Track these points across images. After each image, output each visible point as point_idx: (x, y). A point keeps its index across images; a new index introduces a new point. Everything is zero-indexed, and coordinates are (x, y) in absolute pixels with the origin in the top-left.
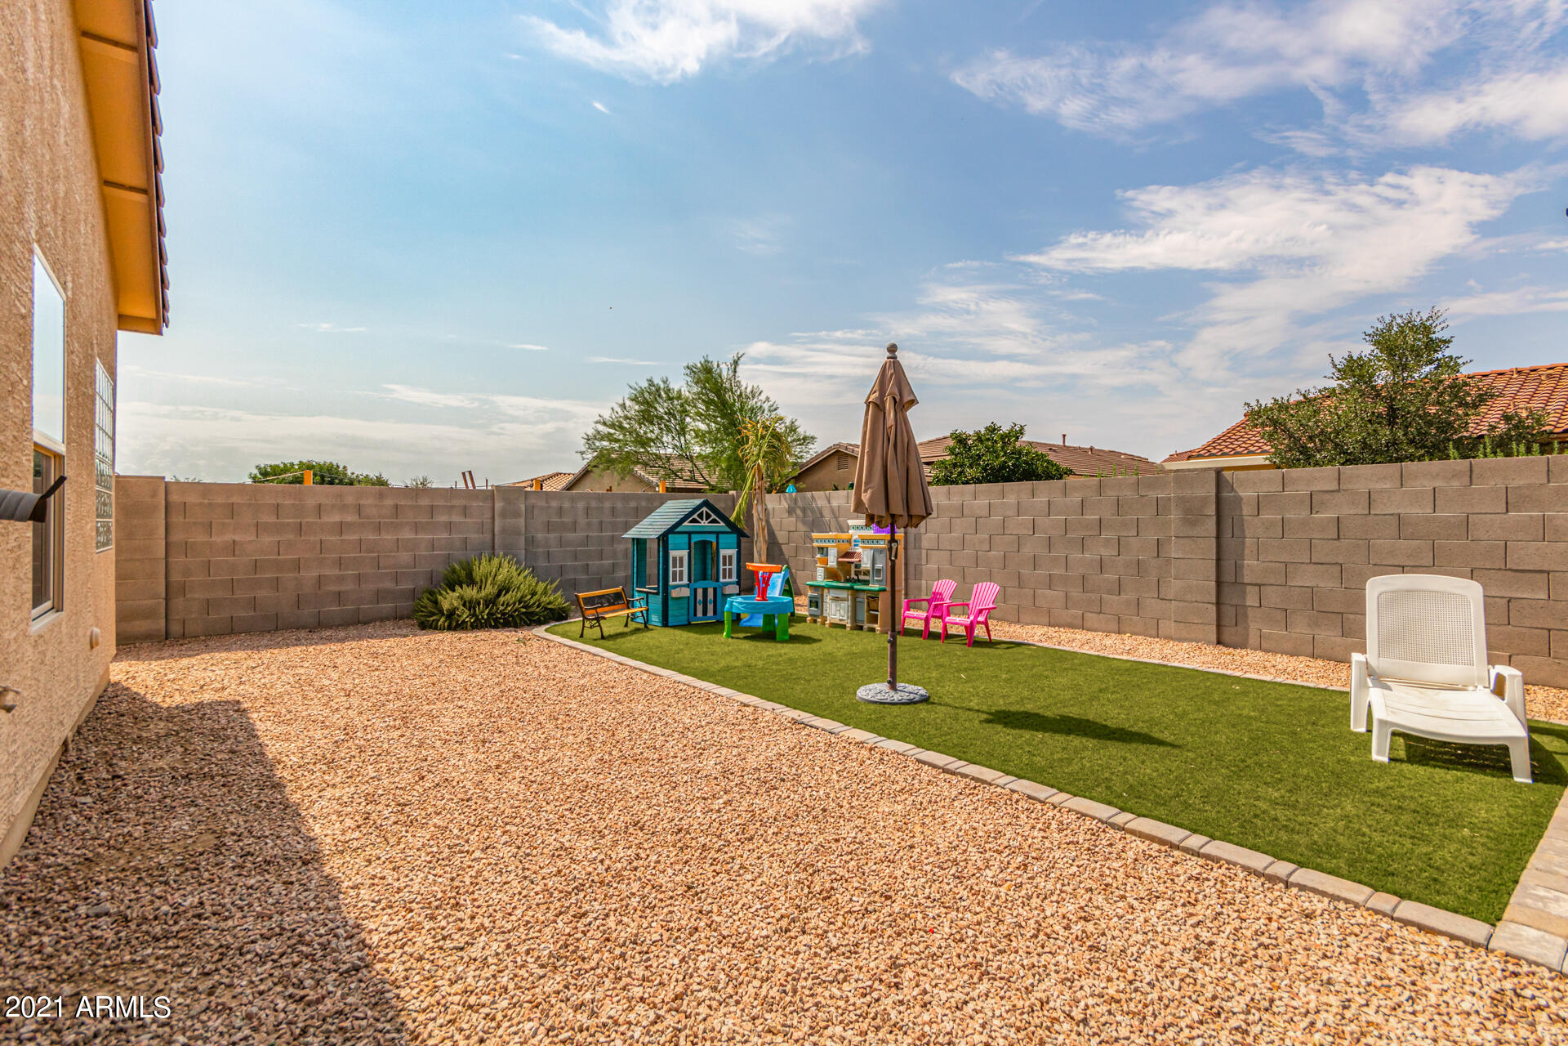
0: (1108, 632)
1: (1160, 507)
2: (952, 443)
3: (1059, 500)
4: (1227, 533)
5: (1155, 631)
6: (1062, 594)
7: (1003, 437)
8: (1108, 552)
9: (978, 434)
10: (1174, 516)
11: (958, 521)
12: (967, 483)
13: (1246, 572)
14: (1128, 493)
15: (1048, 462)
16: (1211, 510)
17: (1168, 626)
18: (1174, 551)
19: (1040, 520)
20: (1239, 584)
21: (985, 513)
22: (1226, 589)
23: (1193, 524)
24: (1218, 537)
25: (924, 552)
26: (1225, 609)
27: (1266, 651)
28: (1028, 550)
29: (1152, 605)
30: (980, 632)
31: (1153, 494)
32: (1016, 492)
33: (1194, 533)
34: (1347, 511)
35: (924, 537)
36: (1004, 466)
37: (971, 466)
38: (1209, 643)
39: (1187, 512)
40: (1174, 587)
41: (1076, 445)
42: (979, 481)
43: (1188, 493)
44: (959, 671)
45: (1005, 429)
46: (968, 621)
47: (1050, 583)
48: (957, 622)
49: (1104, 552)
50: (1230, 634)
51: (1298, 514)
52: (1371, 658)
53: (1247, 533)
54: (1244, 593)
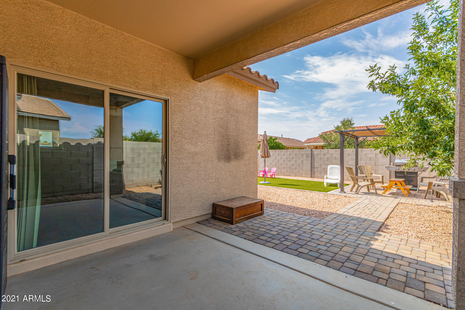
1: (302, 155)
3: (286, 153)
4: (313, 159)
5: (302, 176)
6: (286, 170)
7: (273, 140)
8: (294, 162)
10: (305, 156)
13: (315, 166)
15: (282, 145)
16: (310, 155)
17: (303, 175)
18: (305, 162)
19: (282, 157)
20: (314, 168)
22: (312, 168)
24: (311, 160)
25: (260, 163)
26: (312, 172)
27: (318, 178)
28: (280, 162)
29: (301, 171)
31: (301, 153)
33: (308, 159)
34: (329, 156)
36: (274, 145)
38: (309, 176)
39: (307, 156)
40: (304, 168)
43: (307, 153)
45: (274, 138)
46: (271, 175)
47: (284, 168)
50: (313, 176)
51: (322, 156)
52: (328, 176)
53: (315, 159)
54: (315, 169)
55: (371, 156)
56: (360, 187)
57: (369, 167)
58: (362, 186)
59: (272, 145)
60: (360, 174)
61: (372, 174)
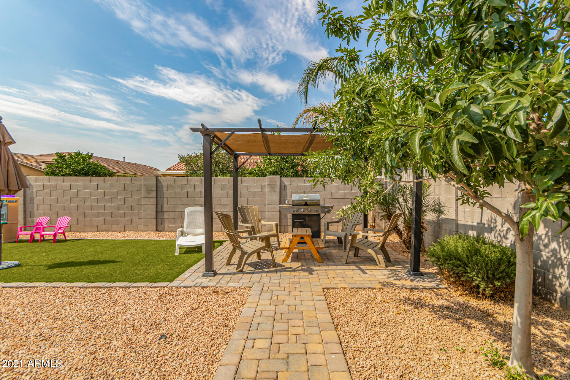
0: (120, 231)
1: (139, 188)
2: (56, 157)
3: (101, 184)
4: (159, 196)
5: (137, 229)
6: (103, 219)
7: (83, 157)
8: (121, 203)
9: (70, 154)
10: (143, 190)
11: (54, 192)
12: (64, 176)
13: (164, 208)
14: (128, 183)
16: (154, 189)
17: (141, 227)
18: (143, 202)
19: (93, 192)
20: (162, 212)
21: (69, 188)
22: (159, 214)
23: (149, 193)
24: (157, 198)
25: (35, 206)
26: (158, 220)
27: (169, 231)
28: (88, 203)
29: (136, 220)
30: (60, 237)
31: (136, 183)
32: (82, 180)
33: (149, 196)
34: (189, 190)
35: (35, 199)
36: (83, 169)
37: (66, 168)
38: (153, 231)
39: (147, 189)
40: (143, 214)
41: (129, 162)
42: (70, 175)
43: (147, 183)
44: (42, 253)
46: (54, 233)
47: (98, 215)
48: (48, 234)
49: (119, 203)
50: (160, 228)
51: (178, 190)
52: (185, 229)
53: (165, 196)
54: (164, 214)
55: (255, 190)
56: (246, 256)
57: (256, 208)
58: (249, 252)
59: (79, 168)
60: (242, 222)
61: (259, 221)
